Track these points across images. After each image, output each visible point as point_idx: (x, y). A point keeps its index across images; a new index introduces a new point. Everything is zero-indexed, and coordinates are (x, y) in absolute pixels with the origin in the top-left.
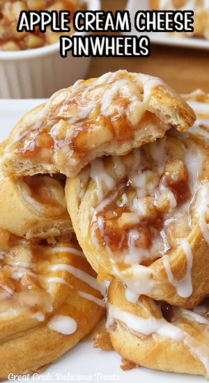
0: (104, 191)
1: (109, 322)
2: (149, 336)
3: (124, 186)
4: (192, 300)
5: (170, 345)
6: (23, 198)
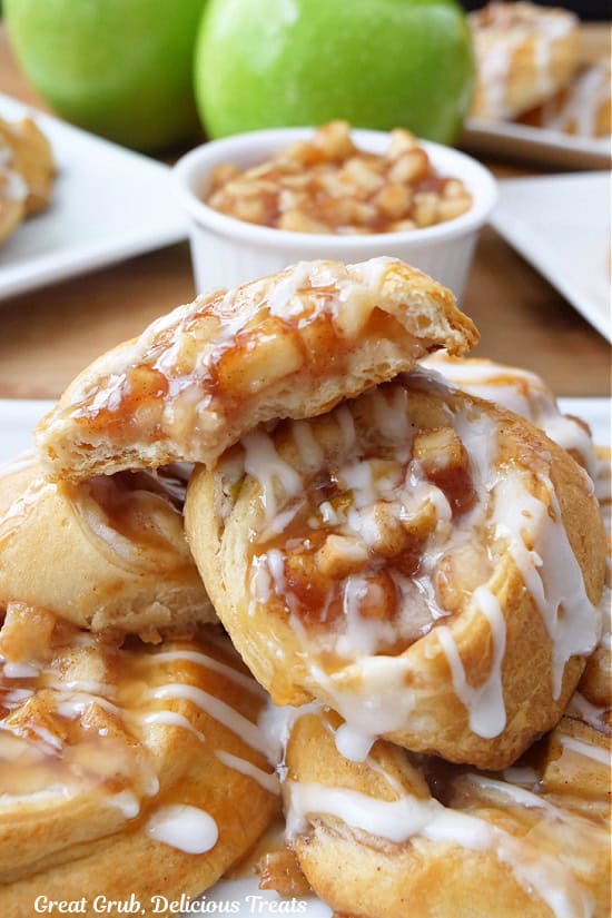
0: (278, 499)
1: (294, 823)
2: (405, 845)
3: (324, 487)
4: (505, 745)
5: (460, 862)
6: (90, 529)
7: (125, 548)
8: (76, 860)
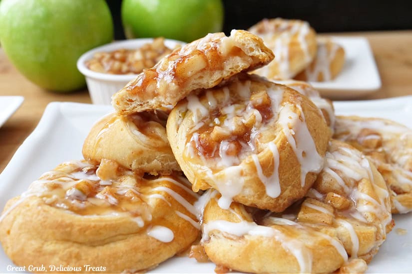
0: (199, 117)
1: (205, 237)
2: (242, 237)
3: (217, 113)
4: (280, 201)
5: (261, 242)
6: (131, 132)
7: (143, 138)
8: (120, 240)
